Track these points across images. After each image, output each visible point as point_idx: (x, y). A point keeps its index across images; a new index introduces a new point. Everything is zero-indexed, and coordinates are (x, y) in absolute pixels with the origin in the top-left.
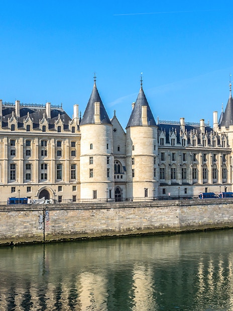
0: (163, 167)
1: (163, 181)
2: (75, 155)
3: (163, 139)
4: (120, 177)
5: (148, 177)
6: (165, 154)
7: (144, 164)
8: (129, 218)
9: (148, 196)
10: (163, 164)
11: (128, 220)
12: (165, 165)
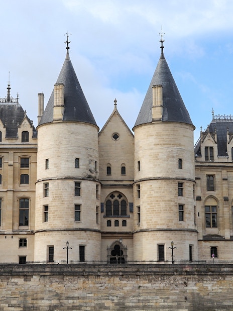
0: (212, 203)
1: (212, 231)
2: (27, 182)
3: (212, 148)
4: (121, 223)
5: (163, 222)
6: (217, 177)
7: (155, 195)
8: (72, 298)
9: (165, 260)
10: (211, 197)
11: (71, 301)
12: (216, 200)
